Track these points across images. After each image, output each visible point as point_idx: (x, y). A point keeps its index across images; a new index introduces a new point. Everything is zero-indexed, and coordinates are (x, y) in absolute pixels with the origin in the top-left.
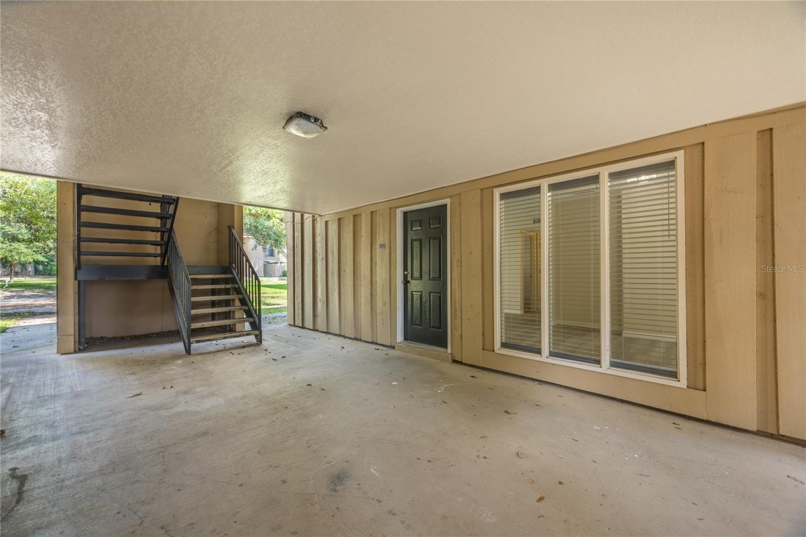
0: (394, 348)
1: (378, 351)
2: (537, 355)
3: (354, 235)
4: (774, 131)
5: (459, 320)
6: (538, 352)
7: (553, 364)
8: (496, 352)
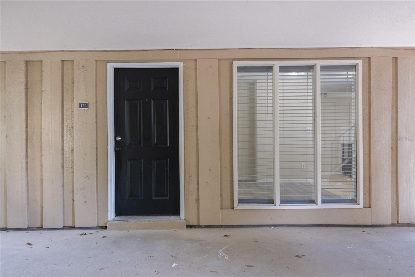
0: (105, 228)
1: (85, 236)
2: (271, 205)
3: (26, 88)
4: (398, 59)
5: (194, 185)
6: (272, 202)
7: (284, 210)
8: (235, 209)
